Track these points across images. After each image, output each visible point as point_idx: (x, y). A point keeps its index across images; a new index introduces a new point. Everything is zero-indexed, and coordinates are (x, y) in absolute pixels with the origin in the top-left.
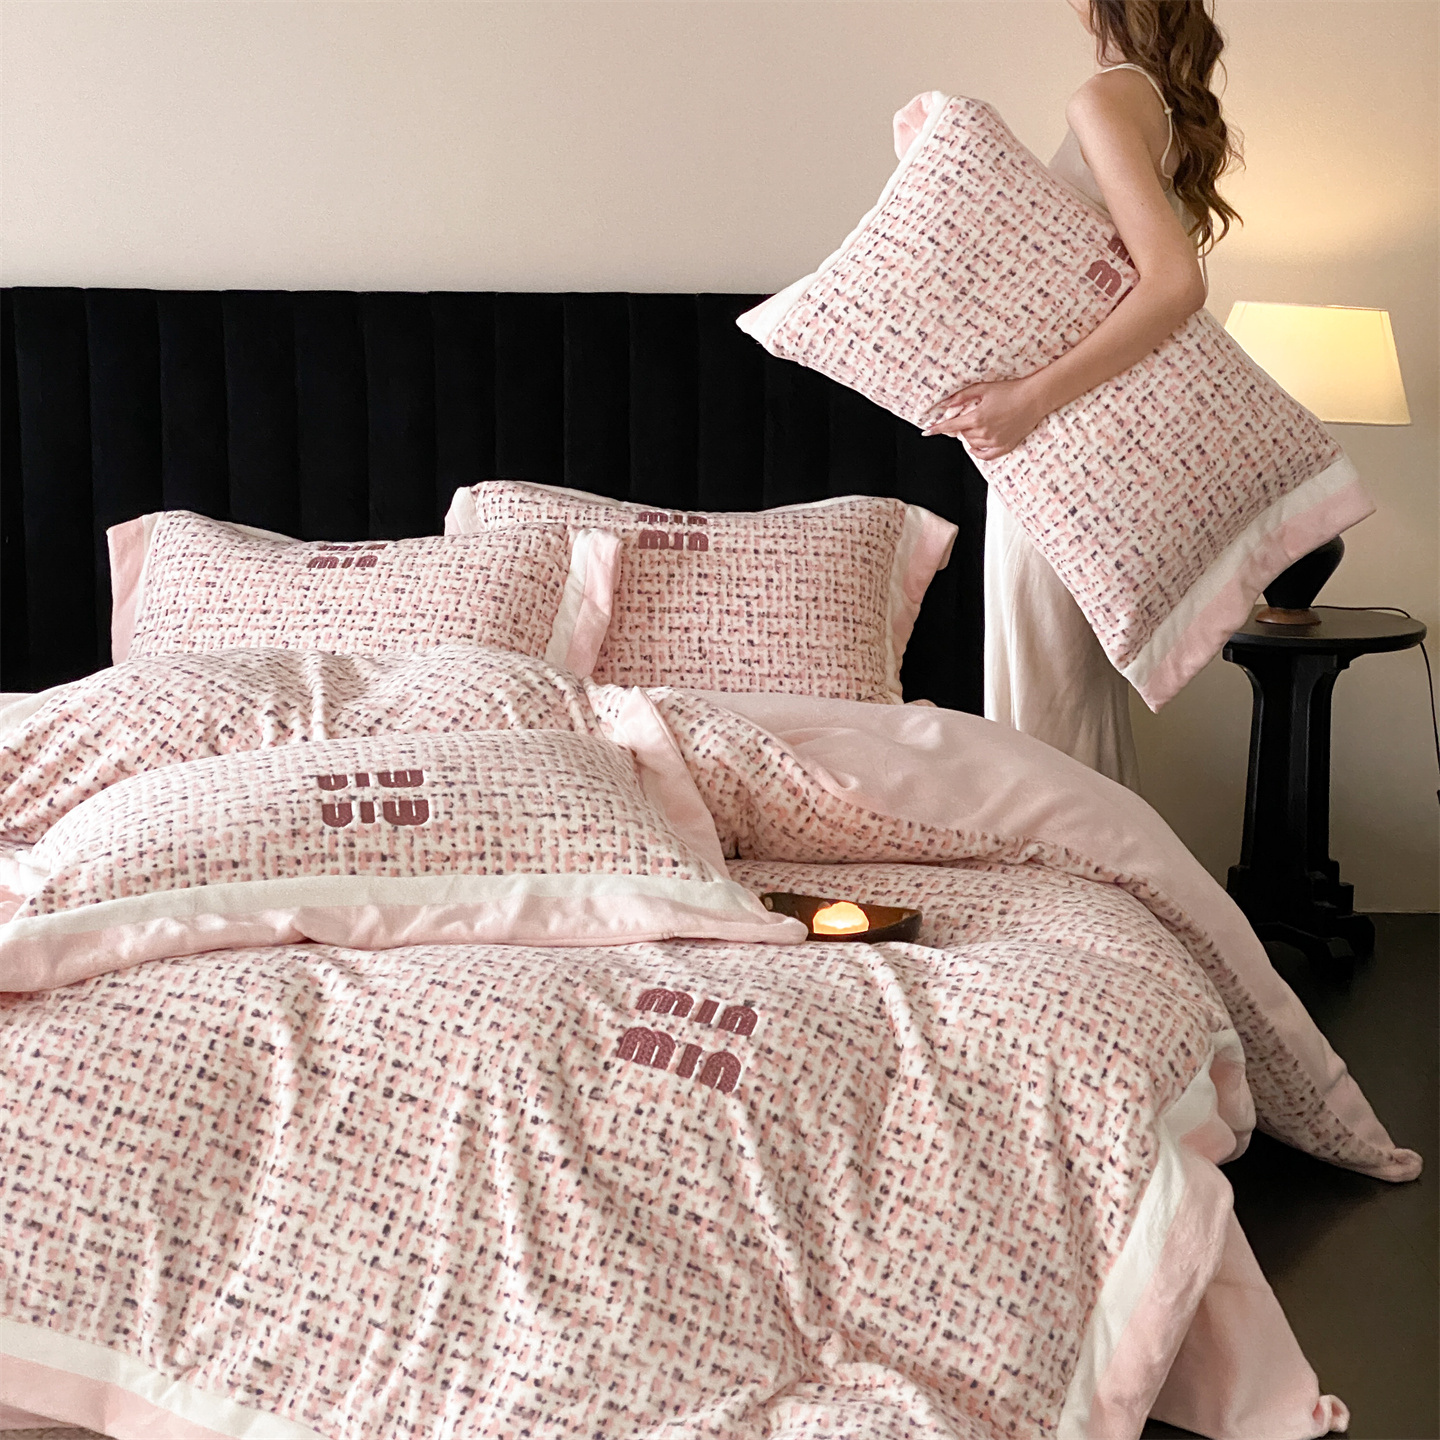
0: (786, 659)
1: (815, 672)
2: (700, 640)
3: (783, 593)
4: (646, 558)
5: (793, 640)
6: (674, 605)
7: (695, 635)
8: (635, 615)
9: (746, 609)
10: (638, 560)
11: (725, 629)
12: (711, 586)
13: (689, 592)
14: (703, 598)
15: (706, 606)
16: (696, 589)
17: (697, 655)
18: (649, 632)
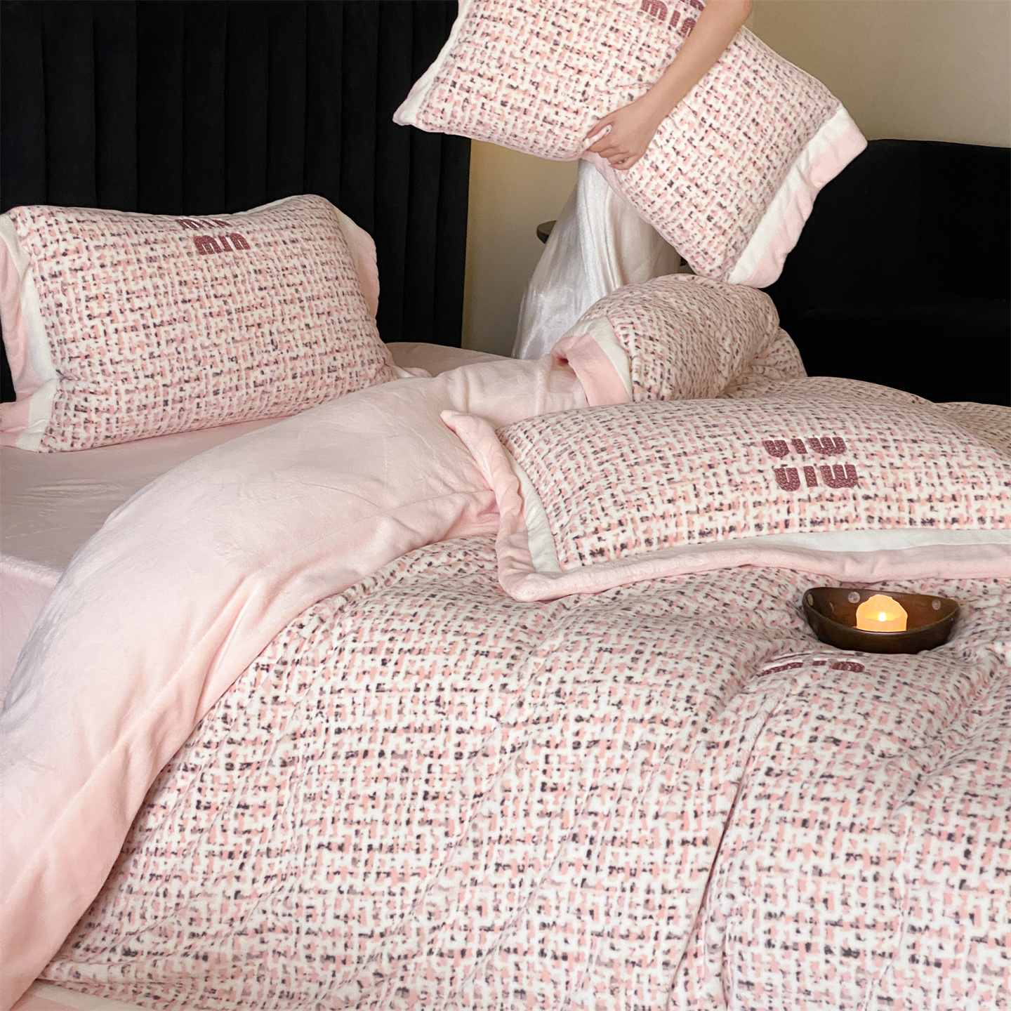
0: (335, 336)
1: (355, 343)
2: (271, 333)
3: (317, 277)
4: (210, 262)
5: (335, 316)
6: (245, 304)
7: (266, 328)
8: (218, 319)
9: (297, 296)
10: (205, 266)
11: (287, 317)
12: (266, 280)
13: (253, 290)
14: (264, 293)
15: (269, 300)
16: (256, 285)
17: (270, 347)
18: (232, 334)
